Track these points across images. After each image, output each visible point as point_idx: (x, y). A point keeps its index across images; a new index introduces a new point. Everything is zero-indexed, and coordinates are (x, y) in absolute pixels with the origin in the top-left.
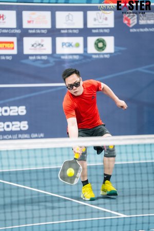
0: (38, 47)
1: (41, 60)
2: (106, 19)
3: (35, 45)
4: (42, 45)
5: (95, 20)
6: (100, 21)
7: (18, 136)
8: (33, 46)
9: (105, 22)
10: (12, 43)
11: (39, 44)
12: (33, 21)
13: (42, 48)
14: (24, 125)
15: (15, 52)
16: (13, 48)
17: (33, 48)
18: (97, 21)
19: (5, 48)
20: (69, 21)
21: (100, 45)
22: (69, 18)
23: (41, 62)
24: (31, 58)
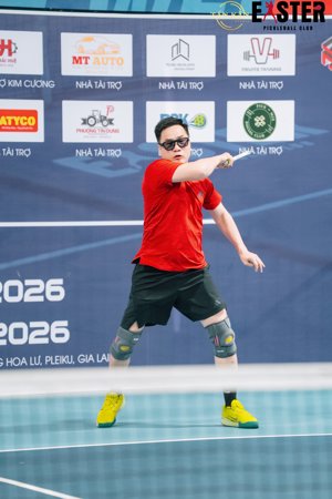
0: (99, 125)
1: (106, 158)
2: (276, 54)
3: (91, 121)
4: (110, 122)
5: (247, 56)
6: (261, 59)
7: (43, 360)
8: (85, 122)
9: (272, 62)
10: (34, 113)
11: (103, 119)
12: (87, 58)
13: (110, 127)
14: (59, 331)
15: (38, 137)
16: (35, 129)
17: (86, 127)
18: (252, 59)
19: (14, 128)
20: (181, 60)
21: (260, 121)
22: (179, 50)
23: (108, 164)
24: (80, 153)
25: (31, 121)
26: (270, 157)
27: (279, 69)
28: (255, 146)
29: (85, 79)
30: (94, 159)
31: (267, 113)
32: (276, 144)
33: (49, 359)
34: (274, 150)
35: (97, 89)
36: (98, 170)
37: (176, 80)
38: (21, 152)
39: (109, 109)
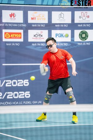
0: (38, 37)
1: (41, 46)
2: (88, 17)
3: (36, 36)
4: (42, 36)
5: (80, 17)
6: (84, 18)
7: (23, 103)
8: (35, 36)
9: (87, 19)
10: (20, 33)
11: (40, 35)
12: (35, 18)
13: (41, 37)
14: (27, 94)
15: (22, 40)
16: (21, 38)
17: (35, 37)
18: (82, 18)
19: (15, 37)
20: (61, 18)
21: (84, 36)
22: (61, 16)
23: (41, 48)
24: (33, 45)
25: (19, 36)
26: (87, 46)
27: (89, 21)
28: (82, 42)
29: (35, 24)
30: (37, 46)
31: (86, 33)
32: (88, 42)
33: (24, 102)
34: (87, 44)
35: (38, 27)
36: (38, 49)
37: (60, 24)
38: (17, 44)
39: (41, 32)
